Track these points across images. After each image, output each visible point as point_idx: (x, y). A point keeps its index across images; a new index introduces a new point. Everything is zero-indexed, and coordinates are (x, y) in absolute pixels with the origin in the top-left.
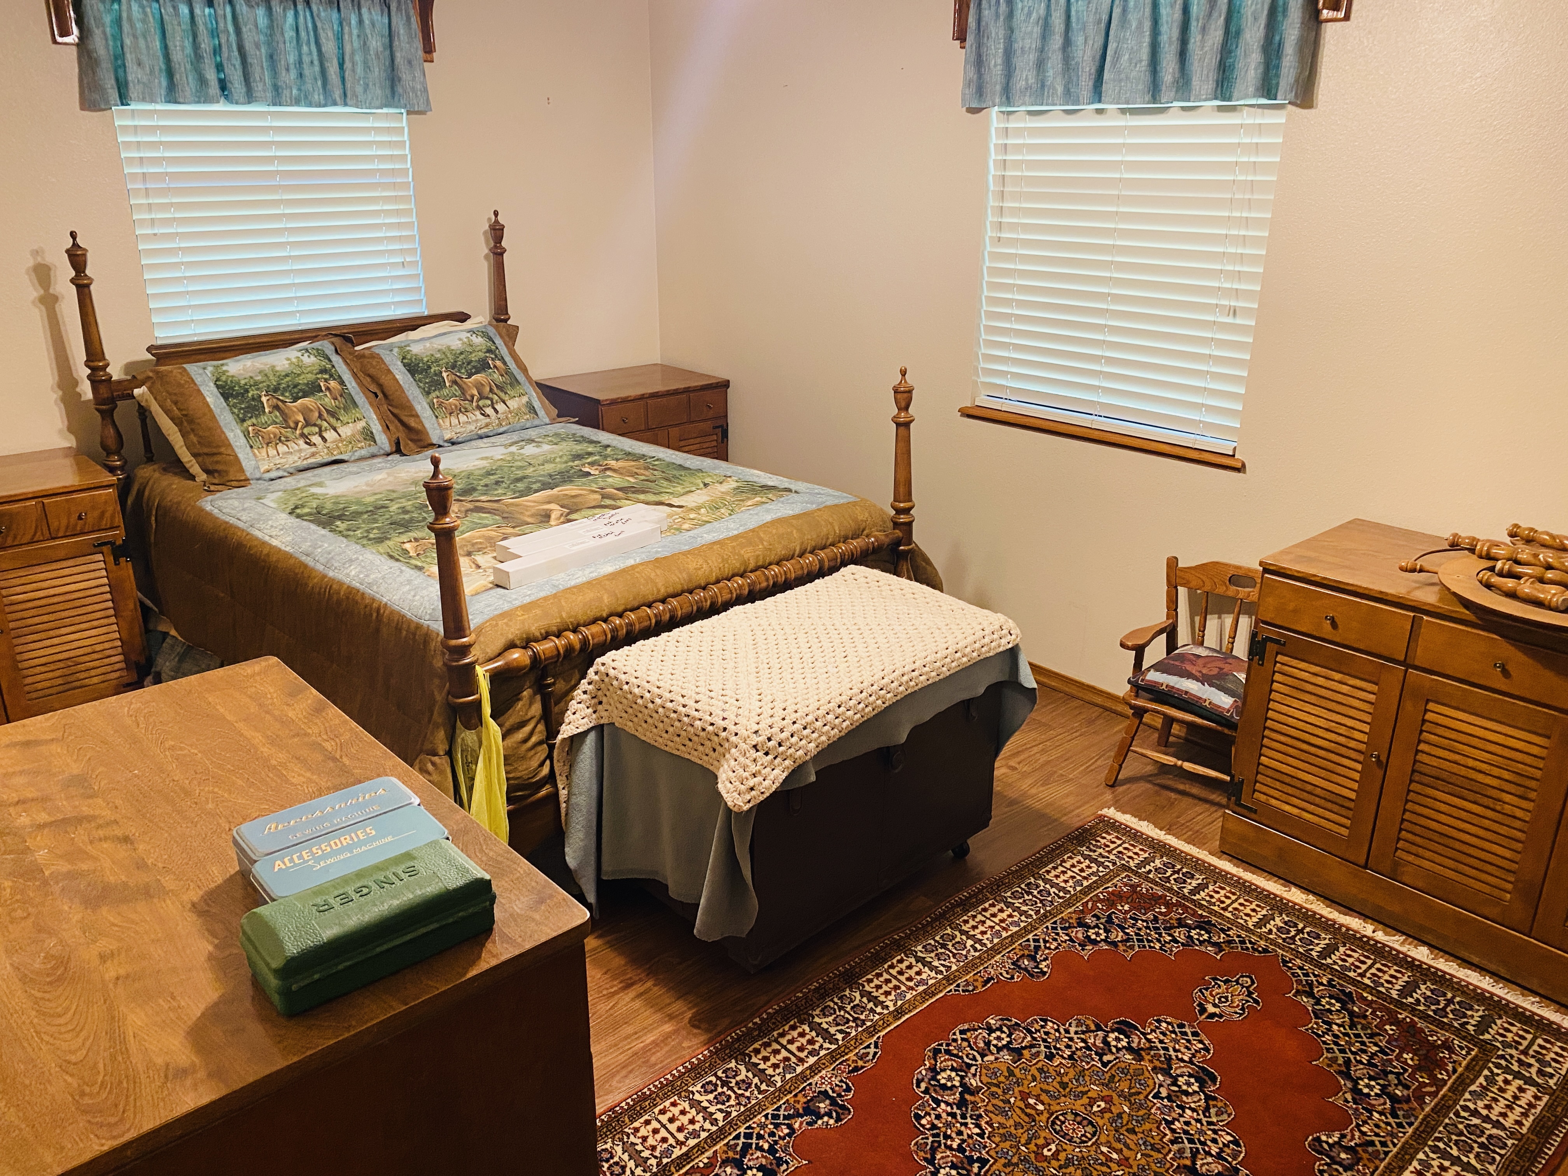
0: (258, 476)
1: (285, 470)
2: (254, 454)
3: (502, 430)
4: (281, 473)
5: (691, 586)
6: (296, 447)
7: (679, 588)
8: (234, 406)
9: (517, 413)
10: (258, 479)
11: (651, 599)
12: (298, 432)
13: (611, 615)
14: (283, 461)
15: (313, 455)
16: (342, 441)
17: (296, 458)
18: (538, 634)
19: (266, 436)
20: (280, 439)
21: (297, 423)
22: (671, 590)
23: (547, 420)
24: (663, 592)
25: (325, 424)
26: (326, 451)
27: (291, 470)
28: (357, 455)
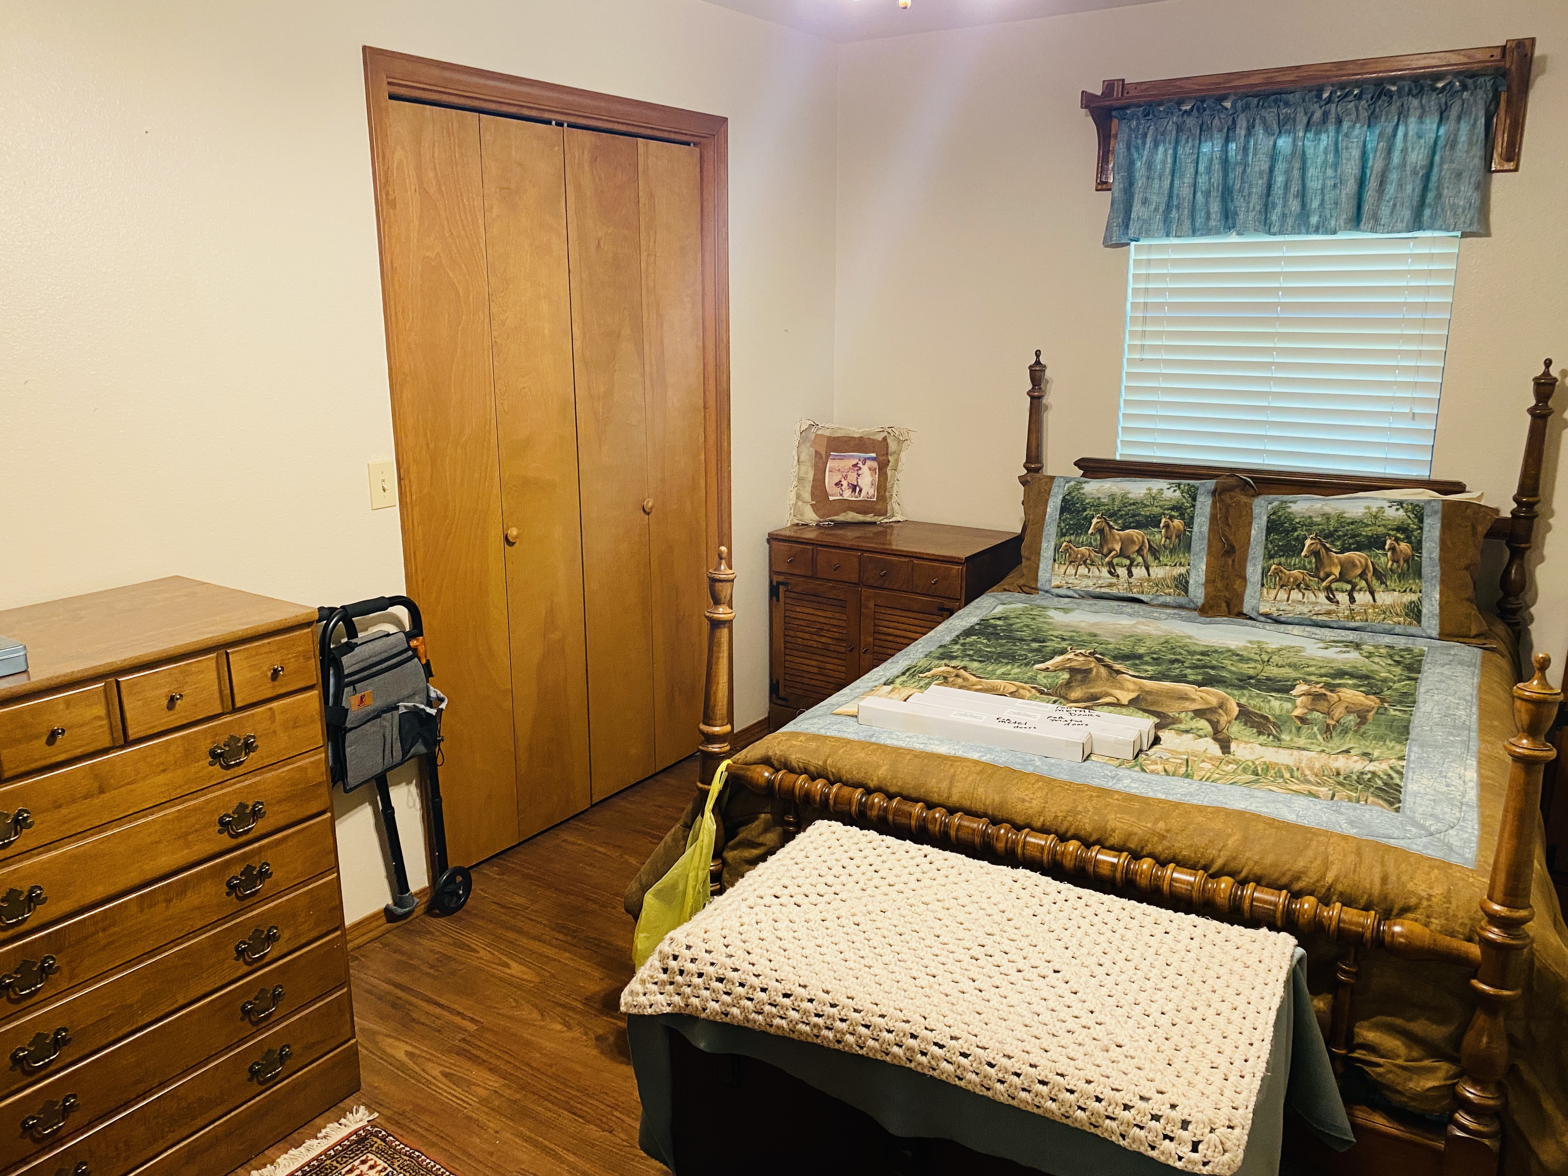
0: (1047, 588)
1: (1075, 591)
2: (1053, 567)
3: (1353, 624)
4: (1070, 593)
5: (999, 815)
6: (1097, 573)
7: (978, 807)
8: (1064, 521)
9: (1386, 611)
10: (1047, 592)
11: (935, 798)
12: (1107, 559)
13: (879, 790)
14: (1077, 582)
15: (1110, 585)
16: (1149, 581)
17: (1091, 584)
18: (795, 764)
19: (1073, 556)
20: (1085, 562)
21: (1110, 551)
22: (967, 804)
23: (1435, 633)
24: (955, 799)
25: (1140, 559)
26: (1126, 585)
27: (1082, 593)
28: (1161, 600)
